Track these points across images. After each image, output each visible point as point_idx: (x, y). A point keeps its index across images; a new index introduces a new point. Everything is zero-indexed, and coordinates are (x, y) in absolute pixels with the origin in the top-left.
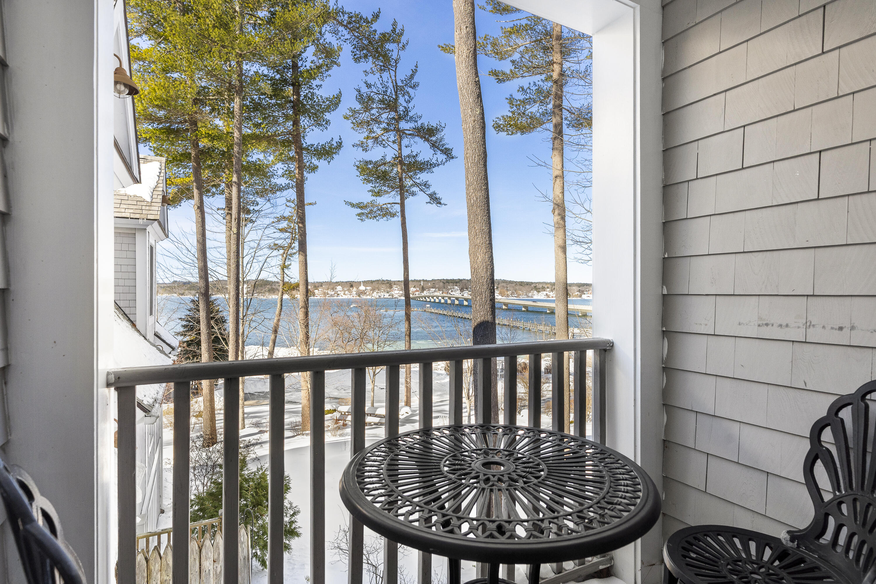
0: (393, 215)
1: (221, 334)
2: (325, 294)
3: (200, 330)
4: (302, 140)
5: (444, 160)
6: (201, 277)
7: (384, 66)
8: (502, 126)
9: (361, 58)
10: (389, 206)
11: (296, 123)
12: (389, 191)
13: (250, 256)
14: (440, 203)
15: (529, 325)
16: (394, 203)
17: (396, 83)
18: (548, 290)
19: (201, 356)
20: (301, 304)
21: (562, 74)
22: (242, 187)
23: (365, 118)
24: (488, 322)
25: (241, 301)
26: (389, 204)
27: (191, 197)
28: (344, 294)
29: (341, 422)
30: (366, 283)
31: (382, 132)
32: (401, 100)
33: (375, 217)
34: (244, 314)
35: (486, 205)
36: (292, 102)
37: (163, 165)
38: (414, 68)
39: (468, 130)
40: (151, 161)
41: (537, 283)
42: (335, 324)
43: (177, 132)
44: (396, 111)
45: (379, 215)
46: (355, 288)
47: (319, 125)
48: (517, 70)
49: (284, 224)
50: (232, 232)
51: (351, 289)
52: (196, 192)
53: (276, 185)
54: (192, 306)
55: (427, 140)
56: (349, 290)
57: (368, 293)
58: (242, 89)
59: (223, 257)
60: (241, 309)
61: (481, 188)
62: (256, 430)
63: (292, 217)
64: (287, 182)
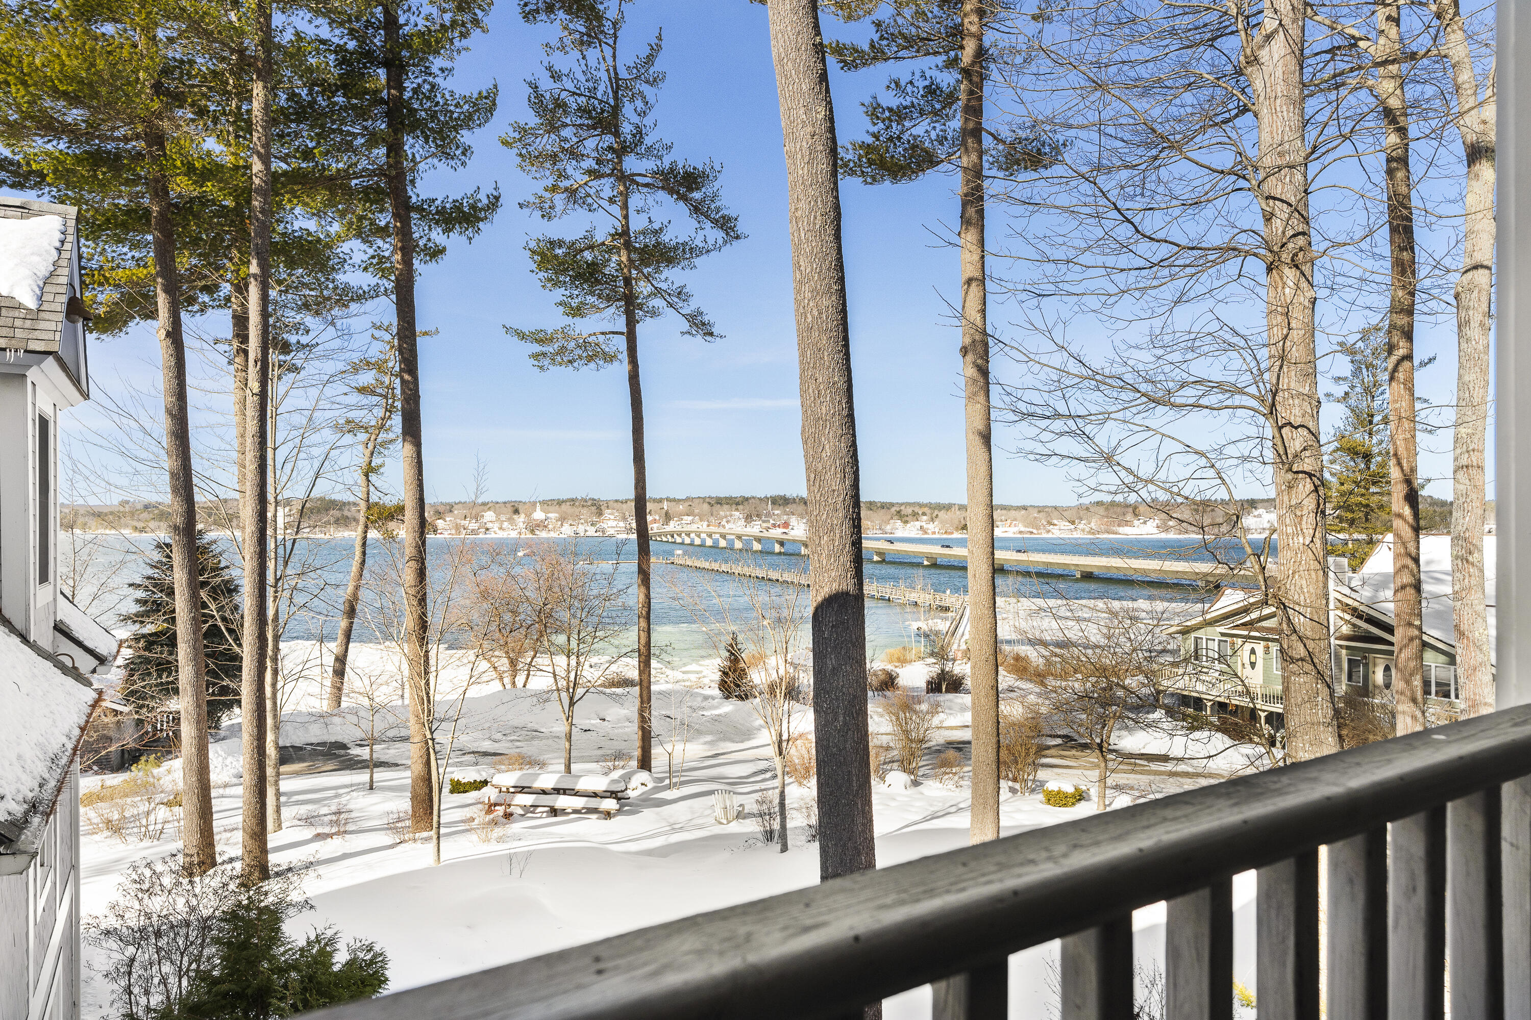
0: (610, 358)
1: (224, 619)
2: (458, 528)
3: (174, 611)
4: (409, 189)
5: (720, 241)
6: (175, 490)
7: (589, 36)
8: (852, 164)
9: (537, 11)
10: (601, 338)
11: (395, 149)
12: (602, 306)
13: (290, 445)
14: (711, 334)
15: (889, 591)
16: (613, 333)
17: (616, 74)
18: (925, 518)
19: (177, 671)
20: (410, 551)
21: (981, 53)
22: (270, 292)
23: (549, 147)
24: (847, 593)
25: (271, 545)
26: (603, 333)
27: (151, 315)
28: (501, 528)
29: (500, 810)
30: (546, 504)
31: (586, 178)
32: (628, 110)
33: (570, 362)
34: (279, 574)
35: (841, 327)
36: (386, 103)
37: (72, 223)
38: (654, 41)
39: (799, 156)
40: (40, 213)
41: (902, 504)
42: (485, 595)
43: (114, 161)
44: (617, 134)
45: (580, 357)
46: (523, 516)
47: (449, 156)
48: (885, 42)
49: (367, 378)
50: (248, 391)
51: (515, 517)
52: (162, 300)
53: (347, 288)
54: (157, 556)
55: (683, 198)
56: (510, 520)
57: (550, 527)
58: (271, 67)
59: (228, 447)
60: (271, 565)
61: (830, 288)
62: (308, 833)
63: (386, 361)
64: (374, 281)
